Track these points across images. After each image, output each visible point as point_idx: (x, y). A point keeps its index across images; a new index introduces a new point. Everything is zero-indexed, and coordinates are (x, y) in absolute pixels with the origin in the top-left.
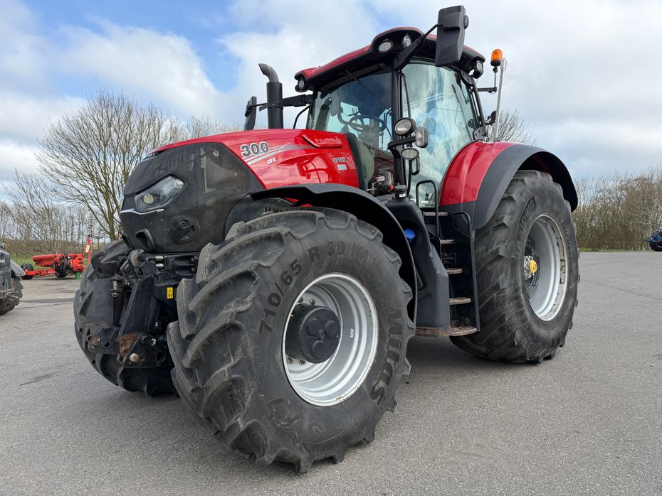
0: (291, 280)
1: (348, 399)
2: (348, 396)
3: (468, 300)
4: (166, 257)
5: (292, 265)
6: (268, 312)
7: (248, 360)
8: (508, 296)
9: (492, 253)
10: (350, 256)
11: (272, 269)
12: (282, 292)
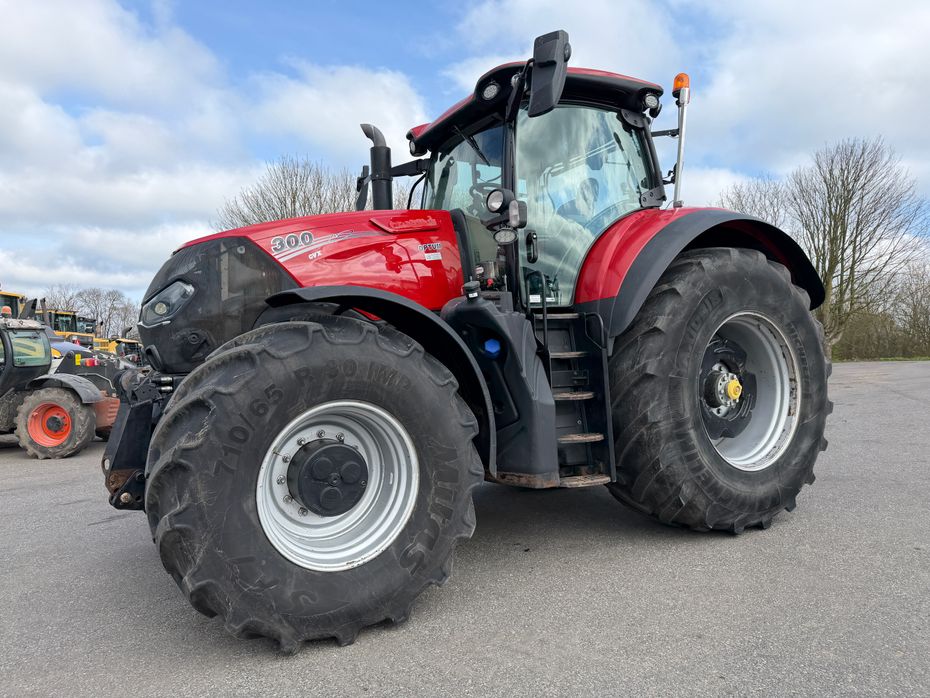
0: (266, 410)
1: (365, 564)
2: (366, 560)
3: (598, 437)
4: (175, 378)
5: (266, 391)
6: (228, 450)
7: (199, 508)
8: (664, 432)
9: (637, 371)
10: (365, 379)
11: (236, 397)
12: (250, 426)
